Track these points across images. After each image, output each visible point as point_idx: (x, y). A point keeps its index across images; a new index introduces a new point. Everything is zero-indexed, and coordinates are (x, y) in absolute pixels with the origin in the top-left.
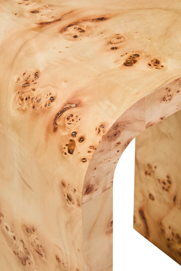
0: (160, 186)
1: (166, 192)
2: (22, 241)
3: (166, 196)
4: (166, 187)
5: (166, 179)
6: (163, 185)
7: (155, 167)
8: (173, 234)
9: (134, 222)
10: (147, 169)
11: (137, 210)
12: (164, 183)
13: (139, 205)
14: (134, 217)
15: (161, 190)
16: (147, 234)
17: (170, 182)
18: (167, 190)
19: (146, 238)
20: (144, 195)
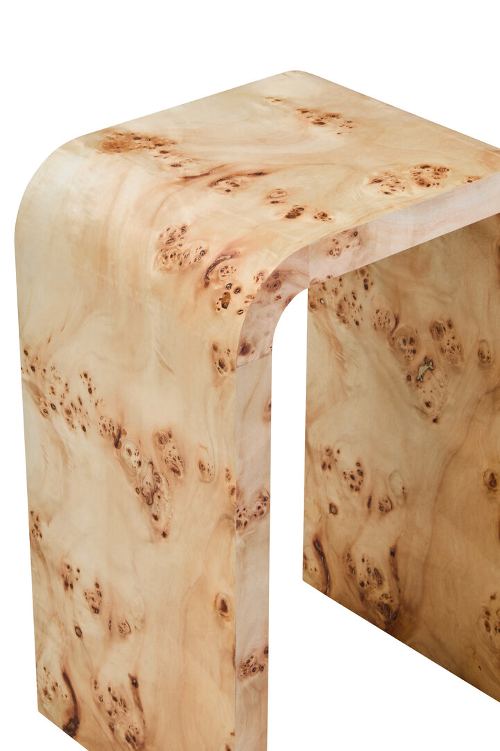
0: (346, 483)
1: (356, 494)
2: (151, 463)
3: (356, 501)
4: (355, 484)
5: (355, 468)
6: (350, 481)
7: (338, 452)
8: (368, 570)
9: (305, 567)
10: (325, 458)
11: (310, 542)
12: (353, 477)
13: (312, 530)
14: (305, 557)
15: (347, 491)
16: (326, 586)
17: (361, 473)
18: (357, 489)
19: (325, 593)
20: (320, 509)
